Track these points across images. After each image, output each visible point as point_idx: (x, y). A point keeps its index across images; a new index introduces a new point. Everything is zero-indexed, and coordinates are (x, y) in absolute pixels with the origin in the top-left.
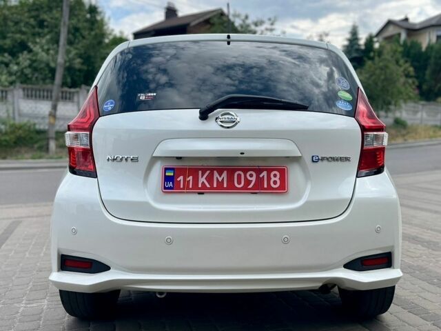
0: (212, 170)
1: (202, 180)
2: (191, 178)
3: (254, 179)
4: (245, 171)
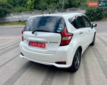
1: (33, 44)
3: (40, 45)
4: (39, 43)
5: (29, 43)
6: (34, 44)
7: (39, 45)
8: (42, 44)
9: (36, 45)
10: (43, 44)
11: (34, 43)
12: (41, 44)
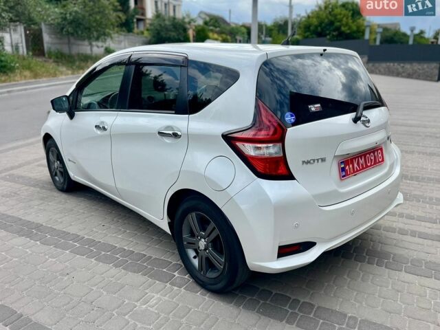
0: (358, 157)
1: (356, 165)
2: (351, 166)
3: (373, 158)
4: (369, 154)
5: (343, 166)
6: (358, 164)
7: (371, 160)
8: (376, 154)
9: (362, 165)
10: (377, 150)
11: (355, 158)
12: (374, 152)
